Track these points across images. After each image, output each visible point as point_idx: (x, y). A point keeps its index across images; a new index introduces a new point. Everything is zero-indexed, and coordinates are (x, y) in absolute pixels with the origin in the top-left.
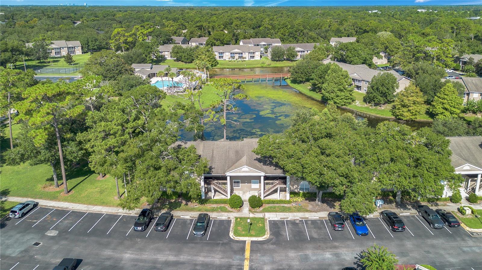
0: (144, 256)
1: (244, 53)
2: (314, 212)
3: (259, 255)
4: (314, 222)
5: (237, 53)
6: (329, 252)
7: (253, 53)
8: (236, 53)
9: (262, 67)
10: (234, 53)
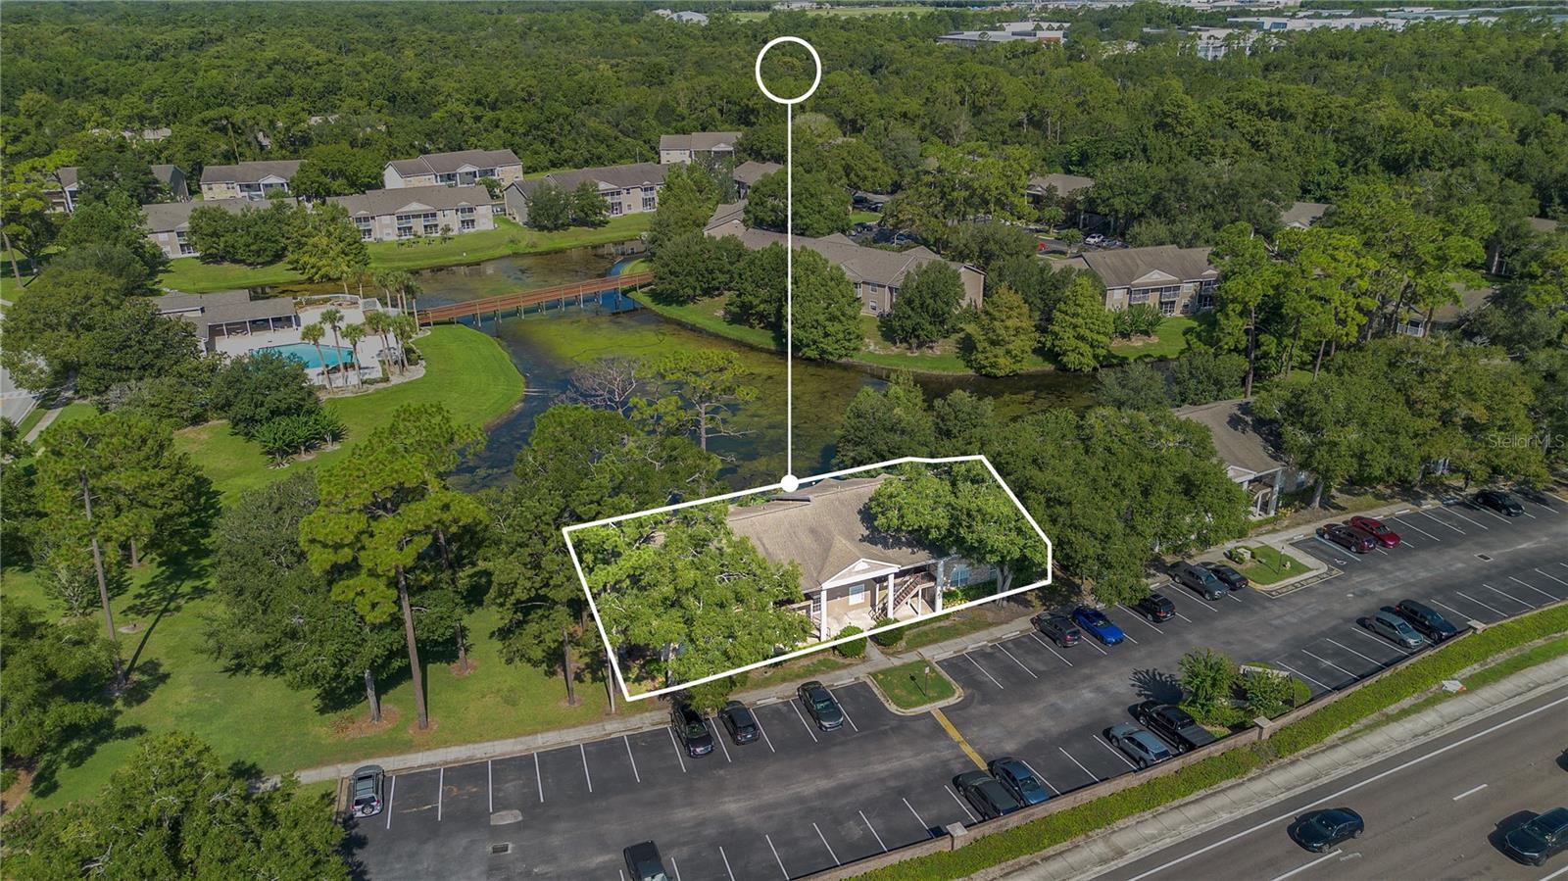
0: (766, 798)
1: (439, 213)
2: (1002, 623)
3: (975, 729)
4: (1016, 642)
5: (419, 216)
6: (1084, 688)
7: (471, 210)
8: (414, 217)
9: (516, 255)
10: (407, 217)
